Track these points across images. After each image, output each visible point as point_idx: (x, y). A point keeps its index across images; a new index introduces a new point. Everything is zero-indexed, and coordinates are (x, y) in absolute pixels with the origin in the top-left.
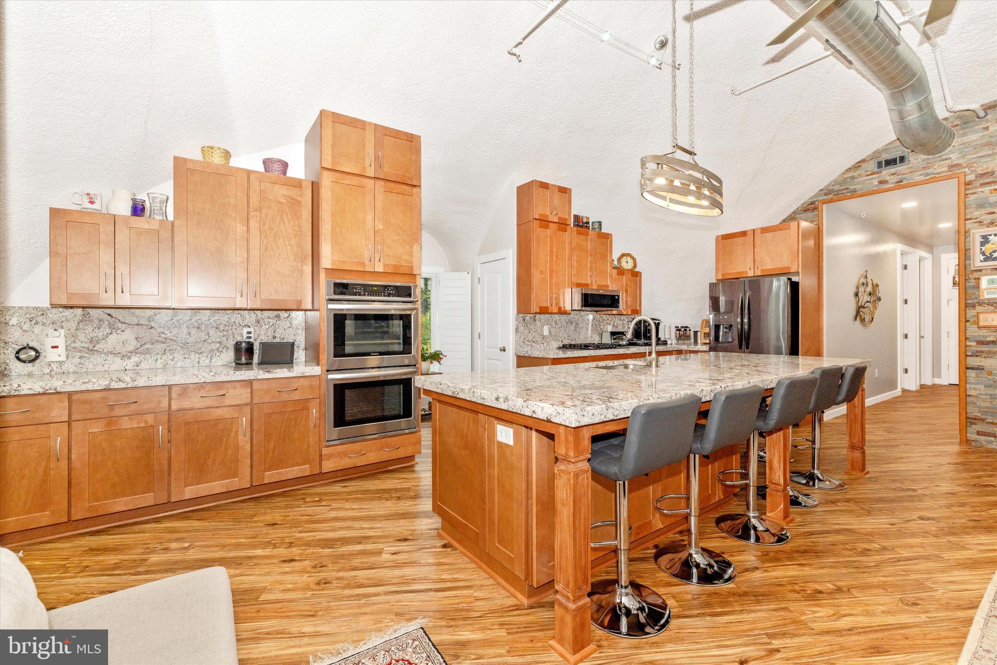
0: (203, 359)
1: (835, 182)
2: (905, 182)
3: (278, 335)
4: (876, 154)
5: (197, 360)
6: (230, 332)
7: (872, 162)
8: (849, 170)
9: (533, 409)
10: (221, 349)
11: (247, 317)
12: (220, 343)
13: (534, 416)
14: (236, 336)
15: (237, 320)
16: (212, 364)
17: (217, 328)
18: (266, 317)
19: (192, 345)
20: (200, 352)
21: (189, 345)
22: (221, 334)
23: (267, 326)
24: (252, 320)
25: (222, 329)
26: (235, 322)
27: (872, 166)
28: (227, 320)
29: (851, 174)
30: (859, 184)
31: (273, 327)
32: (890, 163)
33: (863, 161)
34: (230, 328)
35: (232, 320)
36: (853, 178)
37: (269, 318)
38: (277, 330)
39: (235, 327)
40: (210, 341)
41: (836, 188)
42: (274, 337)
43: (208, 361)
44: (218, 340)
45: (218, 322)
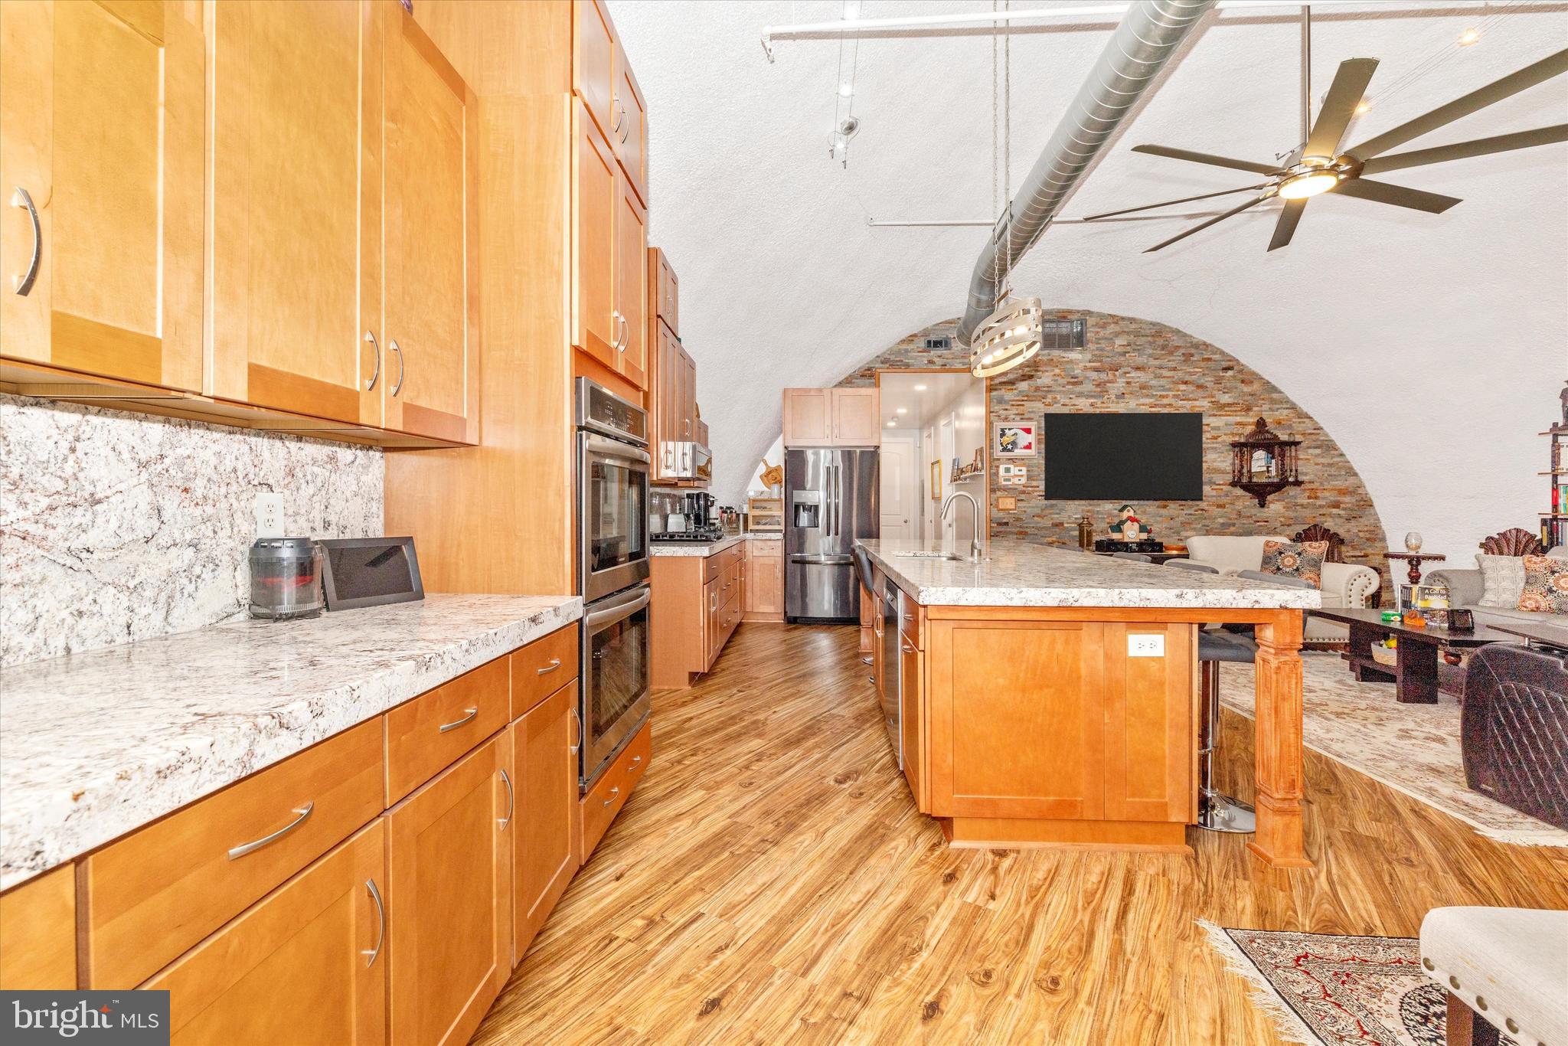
0: (144, 611)
1: (891, 351)
2: (948, 367)
3: (333, 519)
4: (925, 333)
5: (123, 620)
6: (223, 505)
7: (922, 339)
8: (903, 341)
9: (1255, 598)
10: (197, 570)
11: (266, 455)
12: (194, 545)
13: (1257, 606)
14: (239, 519)
15: (240, 467)
16: (170, 629)
17: (186, 490)
18: (309, 460)
19: (105, 556)
20: (131, 585)
21: (95, 556)
22: (198, 511)
23: (311, 490)
24: (277, 466)
25: (199, 493)
26: (235, 470)
27: (922, 344)
28: (213, 461)
29: (904, 346)
30: (912, 358)
31: (323, 492)
32: (937, 344)
33: (915, 335)
34: (223, 490)
35: (228, 463)
36: (907, 351)
37: (315, 462)
38: (332, 501)
39: (234, 487)
40: (163, 539)
41: (892, 358)
42: (327, 525)
43: (157, 618)
44: (188, 537)
45: (189, 467)
